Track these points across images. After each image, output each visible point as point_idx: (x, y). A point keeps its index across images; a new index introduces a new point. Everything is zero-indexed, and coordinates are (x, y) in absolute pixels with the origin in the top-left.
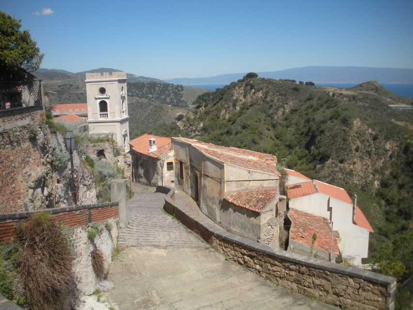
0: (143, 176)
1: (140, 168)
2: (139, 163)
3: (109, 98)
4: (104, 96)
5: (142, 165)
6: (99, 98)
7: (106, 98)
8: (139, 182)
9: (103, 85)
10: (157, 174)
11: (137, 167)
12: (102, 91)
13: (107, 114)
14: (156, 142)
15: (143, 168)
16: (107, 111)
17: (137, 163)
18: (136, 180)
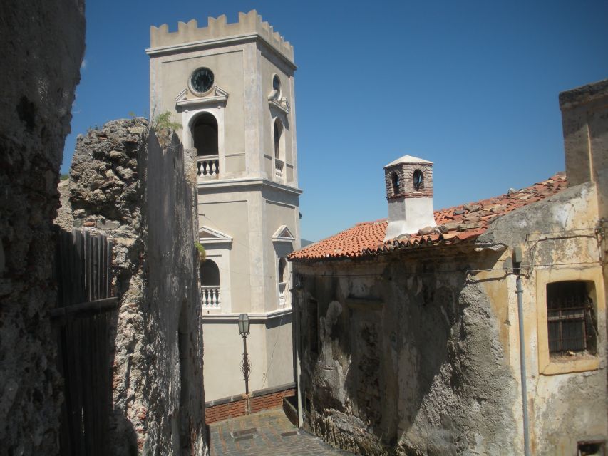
0: (342, 395)
1: (327, 351)
2: (325, 322)
3: (223, 103)
4: (209, 97)
5: (339, 333)
6: (191, 107)
7: (214, 104)
8: (324, 429)
9: (206, 60)
10: (456, 382)
11: (316, 351)
12: (203, 79)
13: (217, 163)
14: (429, 173)
15: (347, 349)
16: (215, 151)
17: (315, 326)
18: (308, 419)
